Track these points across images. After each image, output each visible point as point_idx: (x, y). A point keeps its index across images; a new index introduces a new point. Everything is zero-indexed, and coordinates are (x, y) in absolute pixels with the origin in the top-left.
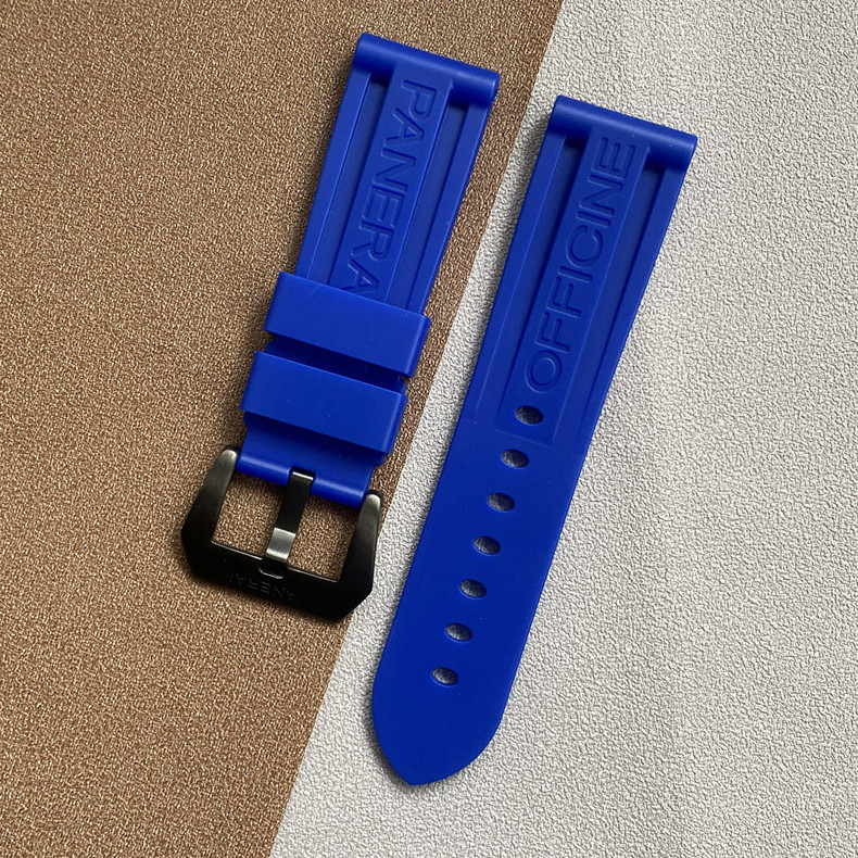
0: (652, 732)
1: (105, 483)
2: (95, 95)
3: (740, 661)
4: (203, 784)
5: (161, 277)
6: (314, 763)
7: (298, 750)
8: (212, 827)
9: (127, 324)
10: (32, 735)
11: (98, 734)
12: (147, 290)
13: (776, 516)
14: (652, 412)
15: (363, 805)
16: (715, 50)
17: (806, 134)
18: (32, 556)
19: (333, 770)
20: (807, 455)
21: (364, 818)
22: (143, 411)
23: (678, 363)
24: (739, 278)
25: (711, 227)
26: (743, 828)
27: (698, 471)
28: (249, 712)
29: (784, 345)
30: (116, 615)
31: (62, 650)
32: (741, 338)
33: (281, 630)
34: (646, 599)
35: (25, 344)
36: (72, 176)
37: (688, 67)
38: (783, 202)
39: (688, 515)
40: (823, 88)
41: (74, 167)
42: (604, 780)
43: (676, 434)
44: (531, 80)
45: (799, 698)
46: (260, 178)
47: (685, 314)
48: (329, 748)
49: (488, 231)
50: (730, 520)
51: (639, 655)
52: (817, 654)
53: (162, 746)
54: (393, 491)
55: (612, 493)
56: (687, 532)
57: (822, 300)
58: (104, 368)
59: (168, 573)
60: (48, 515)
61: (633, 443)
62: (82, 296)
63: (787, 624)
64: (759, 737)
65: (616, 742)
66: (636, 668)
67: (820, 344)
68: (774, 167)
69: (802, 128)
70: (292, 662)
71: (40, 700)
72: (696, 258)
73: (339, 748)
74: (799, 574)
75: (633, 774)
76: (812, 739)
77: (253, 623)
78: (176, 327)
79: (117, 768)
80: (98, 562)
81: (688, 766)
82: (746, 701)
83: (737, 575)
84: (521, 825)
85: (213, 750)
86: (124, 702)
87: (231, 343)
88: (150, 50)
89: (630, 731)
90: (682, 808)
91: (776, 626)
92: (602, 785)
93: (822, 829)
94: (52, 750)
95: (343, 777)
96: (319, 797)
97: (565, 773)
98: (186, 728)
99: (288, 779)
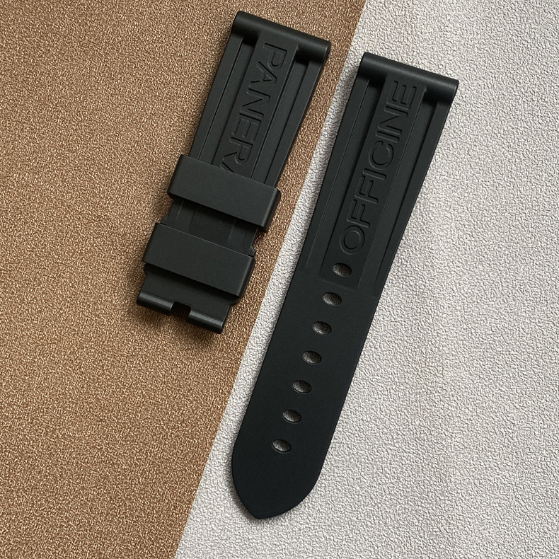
0: (434, 479)
1: (61, 309)
2: (55, 45)
3: (493, 431)
4: (127, 514)
5: (100, 169)
6: (203, 500)
7: (192, 491)
8: (133, 544)
9: (76, 201)
10: (11, 481)
11: (56, 480)
12: (90, 178)
13: (517, 333)
14: (433, 261)
15: (237, 529)
16: (477, 13)
17: (539, 71)
18: (11, 359)
19: (216, 504)
20: (539, 290)
21: (237, 537)
22: (87, 260)
23: (451, 227)
24: (493, 169)
25: (473, 135)
26: (495, 544)
27: (465, 301)
28: (159, 466)
29: (524, 215)
30: (68, 399)
31: (32, 423)
32: (494, 210)
33: (180, 410)
34: (429, 388)
35: (7, 215)
36: (39, 101)
37: (458, 25)
38: (523, 118)
39: (458, 331)
40: (550, 40)
41: (41, 94)
42: (400, 512)
43: (449, 276)
44: (351, 34)
45: (533, 456)
46: (167, 101)
47: (456, 194)
48: (213, 490)
49: (322, 137)
50: (486, 334)
51: (424, 427)
52: (546, 426)
53: (99, 489)
54: (256, 315)
55: (406, 316)
56: (457, 343)
57: (549, 184)
58: (61, 231)
59: (103, 370)
60: (22, 331)
61: (420, 282)
62: (45, 182)
63: (525, 405)
64: (506, 482)
65: (409, 486)
66: (422, 436)
67: (548, 214)
68: (517, 94)
69: (536, 67)
70: (188, 431)
71: (16, 457)
72: (464, 156)
73: (220, 490)
74: (534, 371)
75: (420, 508)
76: (542, 484)
77: (161, 405)
78: (110, 203)
79: (69, 503)
80: (56, 363)
81: (458, 502)
82: (498, 458)
83: (492, 372)
84: (344, 542)
85: (134, 491)
86: (74, 458)
87: (147, 214)
88: (92, 14)
89: (418, 479)
90: (454, 531)
91: (518, 407)
92: (399, 515)
93: (549, 545)
94: (25, 491)
95: (223, 509)
96: (207, 523)
97: (374, 506)
98: (116, 477)
99: (185, 511)
